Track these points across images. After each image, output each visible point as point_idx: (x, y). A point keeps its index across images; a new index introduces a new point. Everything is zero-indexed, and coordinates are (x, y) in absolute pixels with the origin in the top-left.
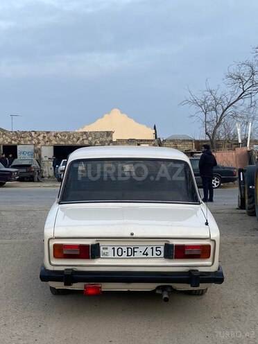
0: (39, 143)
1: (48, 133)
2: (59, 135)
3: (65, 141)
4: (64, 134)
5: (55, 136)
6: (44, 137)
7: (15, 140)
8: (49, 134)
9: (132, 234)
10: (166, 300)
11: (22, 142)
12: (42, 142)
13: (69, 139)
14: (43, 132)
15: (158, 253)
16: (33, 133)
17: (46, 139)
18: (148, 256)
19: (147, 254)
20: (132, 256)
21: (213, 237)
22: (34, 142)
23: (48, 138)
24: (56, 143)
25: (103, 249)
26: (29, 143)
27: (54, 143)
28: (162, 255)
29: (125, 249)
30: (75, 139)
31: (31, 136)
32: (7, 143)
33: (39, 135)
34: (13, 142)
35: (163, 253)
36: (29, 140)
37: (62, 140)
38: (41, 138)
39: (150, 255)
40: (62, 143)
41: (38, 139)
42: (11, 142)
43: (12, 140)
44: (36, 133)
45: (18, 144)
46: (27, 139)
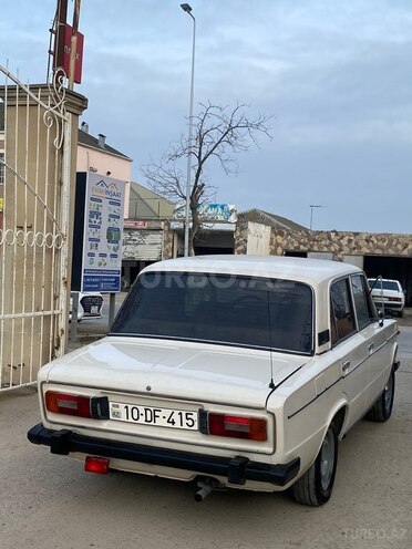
0: (341, 250)
1: (356, 234)
2: (373, 239)
3: (382, 249)
4: (381, 238)
5: (367, 241)
6: (350, 241)
7: (305, 245)
8: (358, 237)
9: (149, 388)
10: (198, 498)
11: (316, 248)
12: (346, 250)
13: (390, 245)
14: (348, 234)
15: (190, 423)
16: (333, 235)
17: (353, 245)
18: (175, 426)
19: (173, 423)
20: (152, 423)
21: (270, 407)
22: (332, 248)
23: (357, 243)
24: (368, 251)
25: (113, 406)
26: (325, 249)
27: (365, 250)
28: (196, 427)
29: (142, 410)
30: (400, 247)
31: (329, 238)
32: (292, 248)
33: (342, 238)
34: (302, 247)
35: (196, 423)
36: (326, 246)
37: (378, 247)
38: (344, 242)
39: (177, 425)
40: (378, 252)
41: (340, 245)
42: (298, 248)
43: (301, 243)
44: (337, 234)
45: (309, 251)
46: (324, 243)
